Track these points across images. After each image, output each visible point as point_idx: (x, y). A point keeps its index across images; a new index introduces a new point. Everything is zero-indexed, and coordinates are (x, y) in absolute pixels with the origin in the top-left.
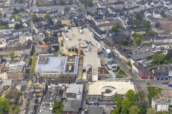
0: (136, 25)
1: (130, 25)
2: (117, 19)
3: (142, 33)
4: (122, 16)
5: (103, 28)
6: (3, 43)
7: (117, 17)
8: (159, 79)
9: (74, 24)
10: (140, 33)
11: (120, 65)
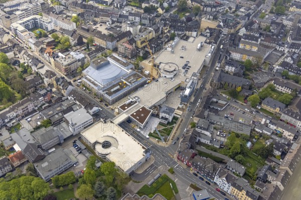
0: (295, 73)
1: (285, 68)
2: (282, 50)
3: (285, 90)
4: (293, 48)
5: (238, 54)
6: (107, 23)
7: (283, 47)
8: (196, 175)
9: (207, 33)
10: (283, 89)
11: (182, 120)
